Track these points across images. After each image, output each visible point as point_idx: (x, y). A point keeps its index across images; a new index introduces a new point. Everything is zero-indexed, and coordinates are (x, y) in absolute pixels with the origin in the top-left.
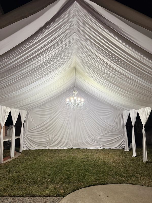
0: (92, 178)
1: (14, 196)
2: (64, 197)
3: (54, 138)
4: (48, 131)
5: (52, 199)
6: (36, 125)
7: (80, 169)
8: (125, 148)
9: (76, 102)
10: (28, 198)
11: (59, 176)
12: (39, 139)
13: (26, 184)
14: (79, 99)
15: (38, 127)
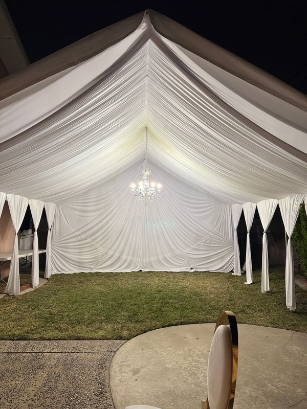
0: (174, 315)
1: (49, 339)
2: (128, 340)
3: (106, 253)
4: (96, 241)
5: (110, 343)
6: (73, 230)
7: (153, 302)
8: (234, 271)
9: (147, 188)
10: (71, 341)
11: (119, 312)
12: (78, 255)
13: (66, 323)
14: (153, 184)
15: (78, 233)
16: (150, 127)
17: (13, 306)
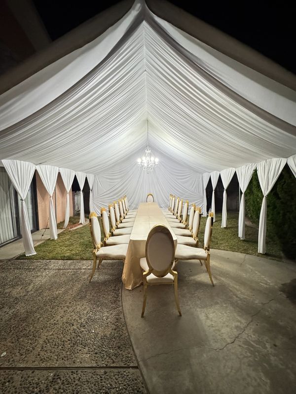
6: (105, 191)
9: (149, 162)
15: (108, 192)
16: (150, 119)
17: (68, 237)
